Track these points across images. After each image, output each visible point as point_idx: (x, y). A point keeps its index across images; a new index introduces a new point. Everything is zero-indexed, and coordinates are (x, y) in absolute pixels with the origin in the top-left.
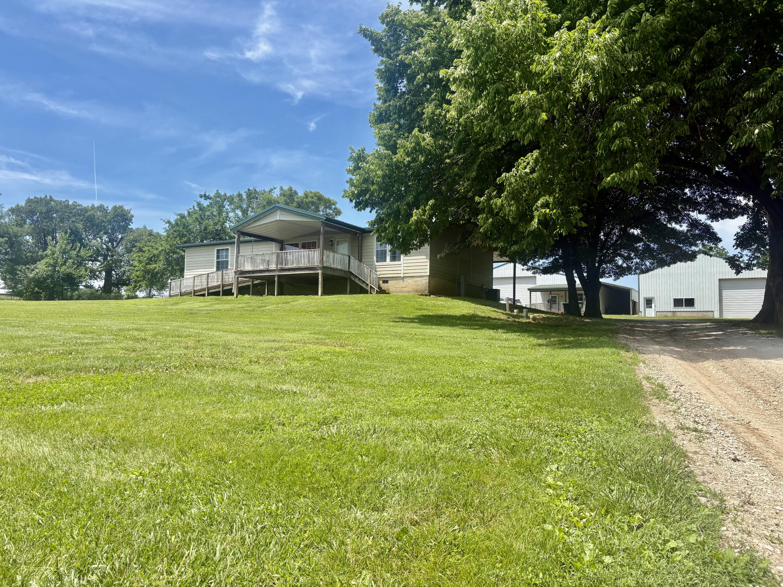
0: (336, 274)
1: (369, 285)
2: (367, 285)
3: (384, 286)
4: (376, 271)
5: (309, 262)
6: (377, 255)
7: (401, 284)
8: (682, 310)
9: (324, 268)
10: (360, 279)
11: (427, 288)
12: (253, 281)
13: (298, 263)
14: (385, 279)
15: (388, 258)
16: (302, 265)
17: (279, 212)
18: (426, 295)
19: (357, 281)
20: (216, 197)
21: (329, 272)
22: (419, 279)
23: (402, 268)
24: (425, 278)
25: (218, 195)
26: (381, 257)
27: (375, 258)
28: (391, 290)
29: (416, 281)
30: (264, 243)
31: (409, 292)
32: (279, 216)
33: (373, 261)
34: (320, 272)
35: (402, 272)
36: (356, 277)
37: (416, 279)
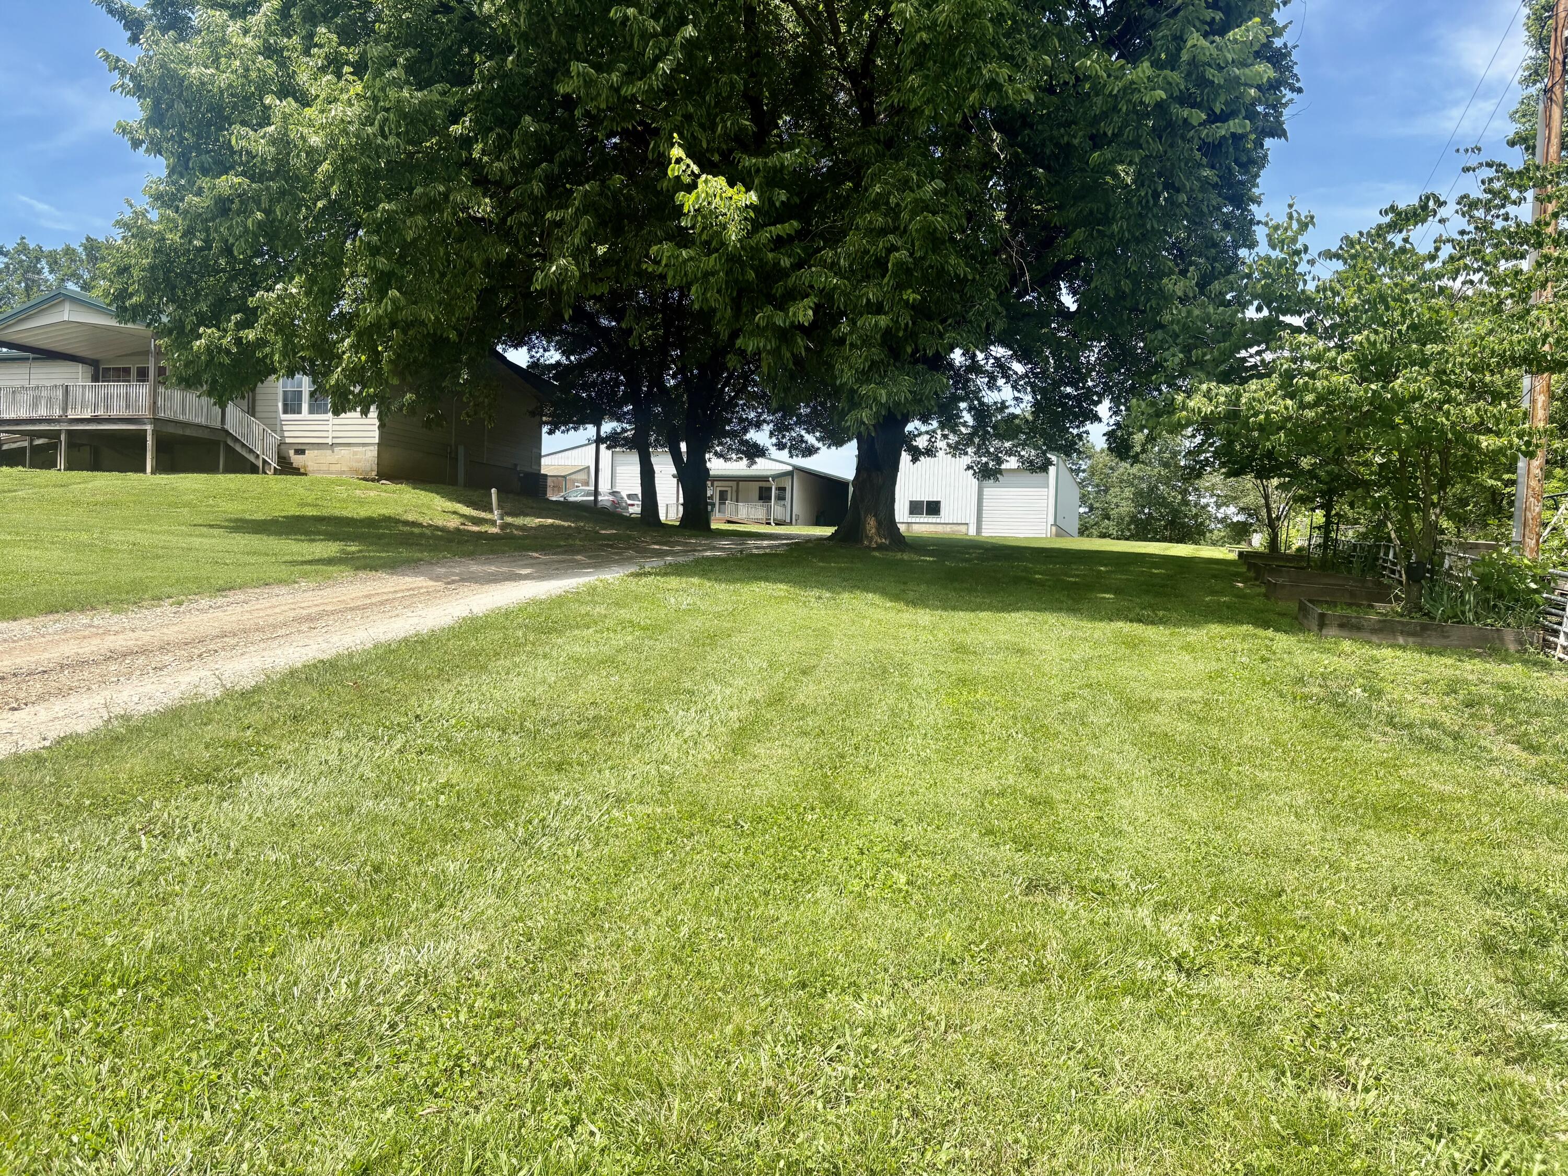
0: (188, 432)
1: (261, 456)
2: (258, 456)
3: (297, 460)
4: (282, 431)
5: (128, 407)
6: (285, 399)
7: (326, 457)
8: (922, 520)
9: (156, 421)
10: (243, 445)
11: (375, 467)
12: (32, 441)
13: (107, 408)
14: (300, 447)
15: (305, 407)
16: (114, 413)
17: (67, 306)
18: (373, 480)
19: (238, 448)
20: (19, 252)
21: (171, 429)
22: (360, 449)
23: (329, 428)
24: (372, 448)
25: (23, 248)
26: (292, 405)
27: (280, 405)
28: (310, 468)
29: (355, 453)
30: (50, 363)
31: (343, 472)
32: (66, 314)
33: (277, 412)
34: (149, 428)
35: (330, 434)
36: (236, 440)
37: (356, 449)
